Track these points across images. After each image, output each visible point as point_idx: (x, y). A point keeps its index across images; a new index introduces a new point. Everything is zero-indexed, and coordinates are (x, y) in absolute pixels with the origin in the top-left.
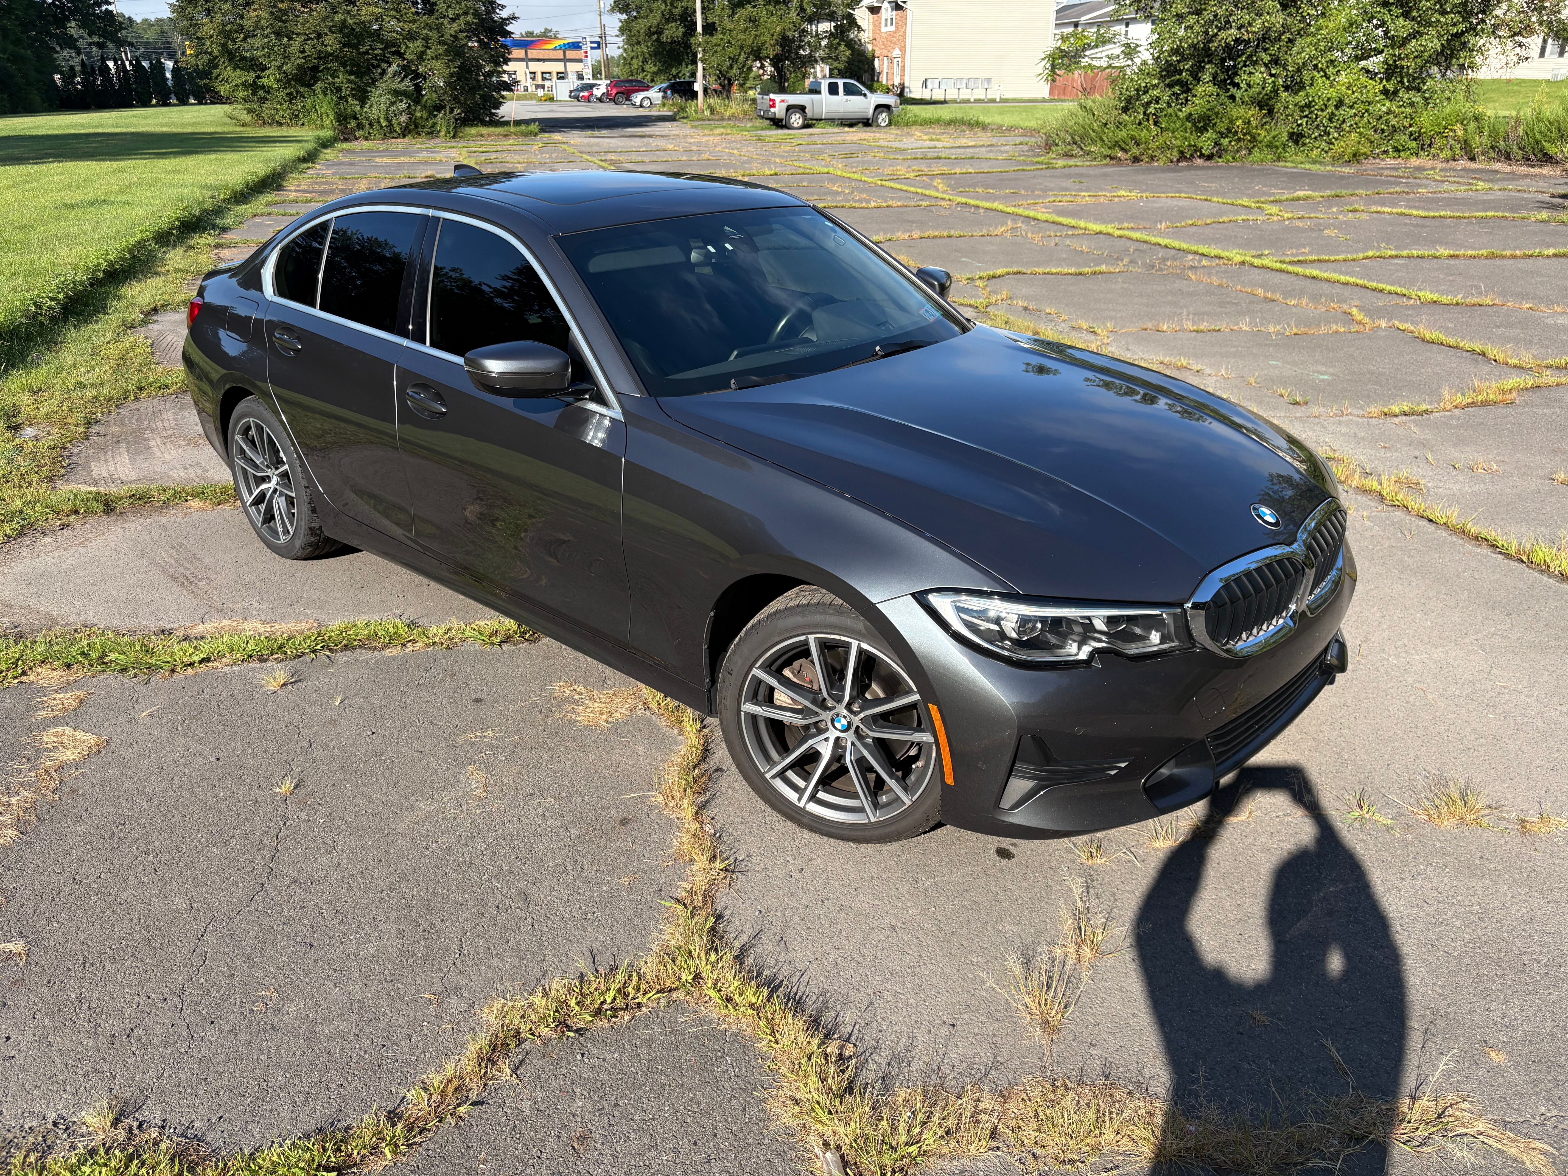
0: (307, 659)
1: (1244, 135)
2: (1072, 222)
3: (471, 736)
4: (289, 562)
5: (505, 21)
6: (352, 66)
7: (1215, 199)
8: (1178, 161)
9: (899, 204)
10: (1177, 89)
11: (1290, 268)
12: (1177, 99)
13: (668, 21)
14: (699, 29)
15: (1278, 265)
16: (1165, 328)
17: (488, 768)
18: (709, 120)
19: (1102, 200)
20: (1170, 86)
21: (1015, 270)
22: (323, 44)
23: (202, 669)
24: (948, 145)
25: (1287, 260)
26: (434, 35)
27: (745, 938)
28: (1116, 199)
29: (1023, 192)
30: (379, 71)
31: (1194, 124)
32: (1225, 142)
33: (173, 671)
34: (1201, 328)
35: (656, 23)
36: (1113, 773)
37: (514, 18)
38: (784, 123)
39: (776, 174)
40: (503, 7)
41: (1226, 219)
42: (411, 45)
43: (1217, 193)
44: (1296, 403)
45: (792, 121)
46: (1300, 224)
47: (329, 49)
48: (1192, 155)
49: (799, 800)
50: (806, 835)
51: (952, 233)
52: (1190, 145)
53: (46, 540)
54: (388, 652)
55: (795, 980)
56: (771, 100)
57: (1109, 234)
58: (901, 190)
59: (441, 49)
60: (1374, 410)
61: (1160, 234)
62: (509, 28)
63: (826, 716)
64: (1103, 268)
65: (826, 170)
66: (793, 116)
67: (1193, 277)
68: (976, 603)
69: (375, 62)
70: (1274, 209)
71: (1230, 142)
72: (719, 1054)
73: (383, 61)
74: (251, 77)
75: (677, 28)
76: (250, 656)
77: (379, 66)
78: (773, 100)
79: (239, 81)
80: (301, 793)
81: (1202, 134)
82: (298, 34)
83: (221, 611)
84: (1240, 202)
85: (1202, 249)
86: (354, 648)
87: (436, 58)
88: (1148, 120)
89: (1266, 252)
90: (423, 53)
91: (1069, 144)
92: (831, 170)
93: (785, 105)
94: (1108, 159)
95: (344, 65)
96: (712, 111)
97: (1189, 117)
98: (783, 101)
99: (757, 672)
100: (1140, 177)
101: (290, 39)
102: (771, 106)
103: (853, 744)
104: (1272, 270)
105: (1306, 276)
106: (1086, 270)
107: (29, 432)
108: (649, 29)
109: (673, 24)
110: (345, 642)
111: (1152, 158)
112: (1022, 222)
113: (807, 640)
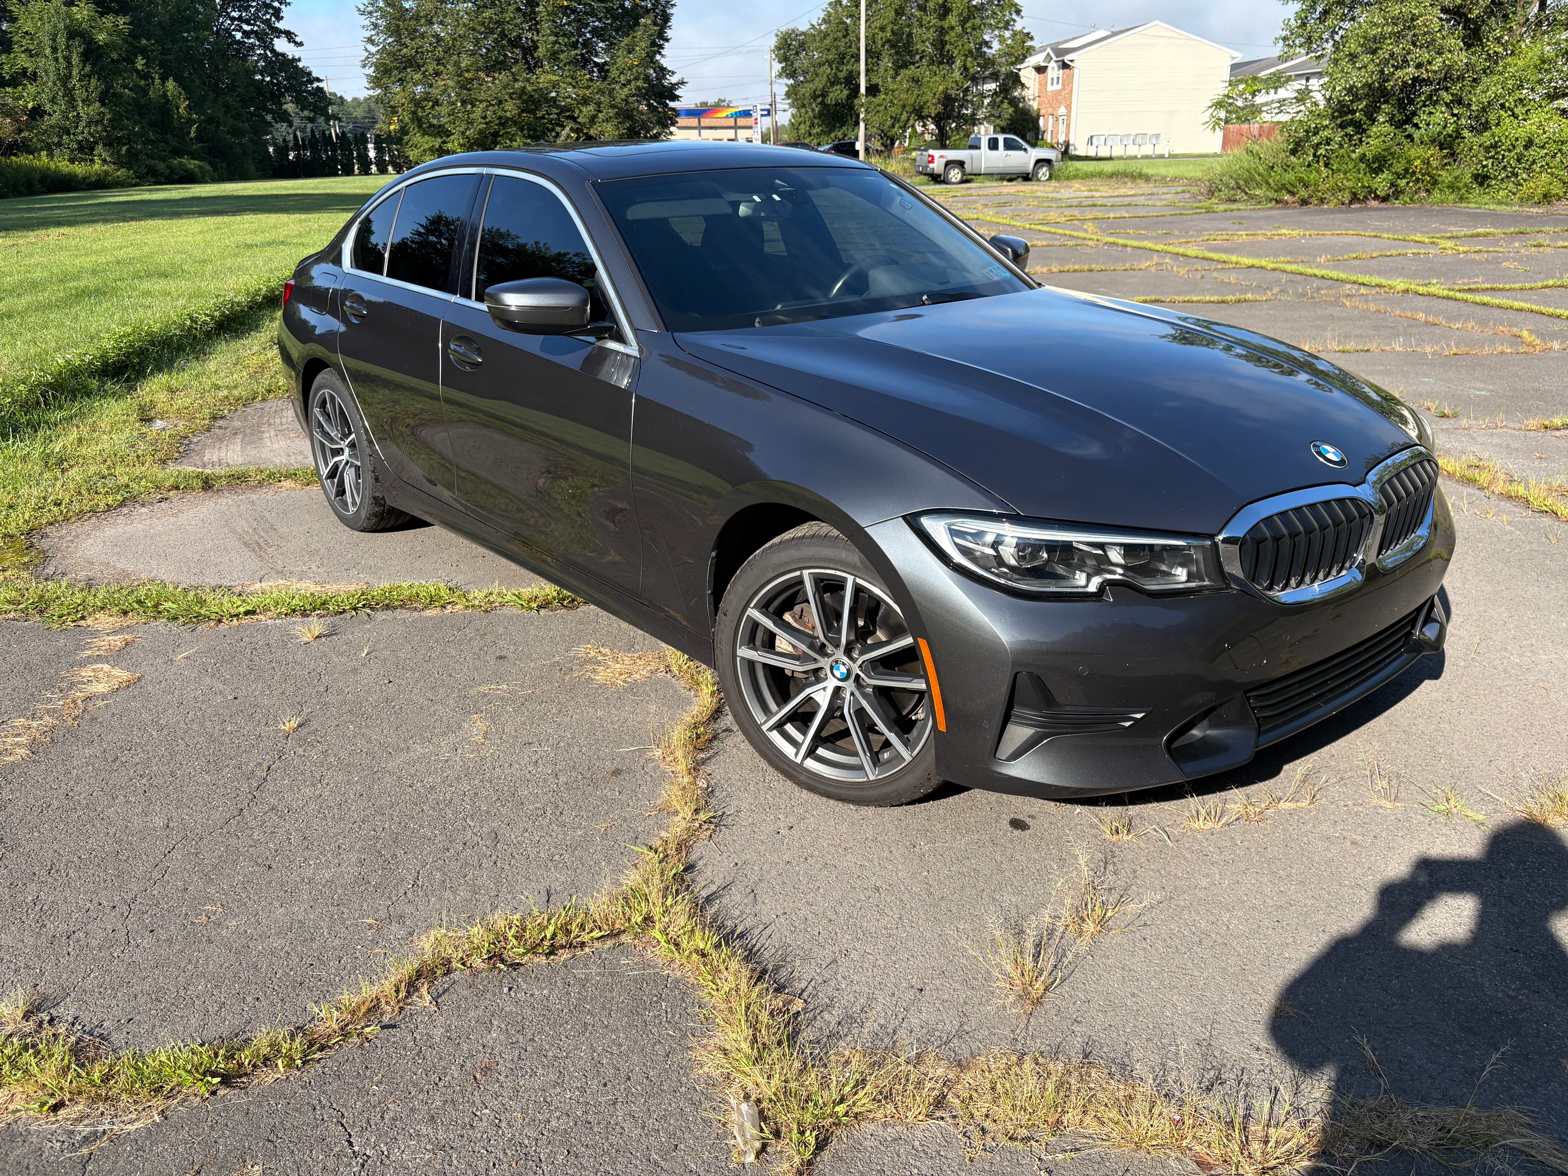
0: (348, 616)
1: (1423, 175)
2: (1224, 257)
3: (484, 689)
4: (357, 533)
5: (674, 86)
6: (529, 130)
7: (1385, 235)
8: (1351, 203)
9: (1044, 243)
10: (1350, 130)
11: (1459, 295)
12: (1350, 140)
13: (833, 84)
14: (863, 90)
15: (1446, 293)
17: (493, 718)
19: (1260, 238)
20: (1342, 126)
21: (1153, 298)
22: (503, 110)
23: (246, 620)
25: (1457, 288)
26: (605, 99)
27: (714, 888)
28: (1276, 238)
29: (1176, 233)
30: (554, 134)
31: (1368, 165)
32: (1402, 183)
33: (220, 621)
34: (1348, 347)
35: (821, 86)
36: (1127, 724)
37: (683, 83)
38: (942, 178)
40: (673, 73)
41: (1394, 252)
42: (584, 109)
43: (1388, 231)
44: (1444, 416)
45: (950, 176)
46: (1477, 257)
47: (508, 114)
48: (1365, 197)
49: (796, 754)
51: (1093, 266)
52: (1363, 187)
53: (144, 510)
54: (428, 613)
55: (757, 932)
56: (930, 156)
57: (1262, 267)
58: (1050, 232)
59: (612, 112)
60: (1533, 423)
61: (1319, 266)
62: (677, 93)
63: (824, 663)
64: (1249, 296)
65: (975, 216)
66: (952, 172)
67: (1348, 304)
68: (971, 525)
69: (550, 126)
70: (1449, 244)
71: (1408, 183)
72: (655, 999)
73: (558, 125)
74: (437, 142)
75: (842, 91)
76: (294, 611)
77: (553, 130)
78: (932, 157)
79: (426, 147)
80: (304, 731)
81: (1377, 175)
82: (481, 101)
83: (281, 573)
84: (1413, 237)
85: (1362, 279)
86: (395, 608)
87: (607, 121)
88: (1318, 162)
89: (1434, 281)
90: (595, 117)
91: (1233, 189)
92: (981, 216)
93: (944, 161)
94: (1274, 202)
95: (522, 130)
97: (1363, 158)
98: (942, 157)
99: (752, 612)
100: (1307, 218)
101: (473, 106)
102: (930, 162)
103: (852, 694)
104: (1439, 297)
105: (1476, 303)
106: (1229, 298)
107: (159, 424)
108: (815, 92)
109: (838, 87)
110: (387, 602)
111: (1322, 201)
112: (1170, 258)
113: (801, 576)
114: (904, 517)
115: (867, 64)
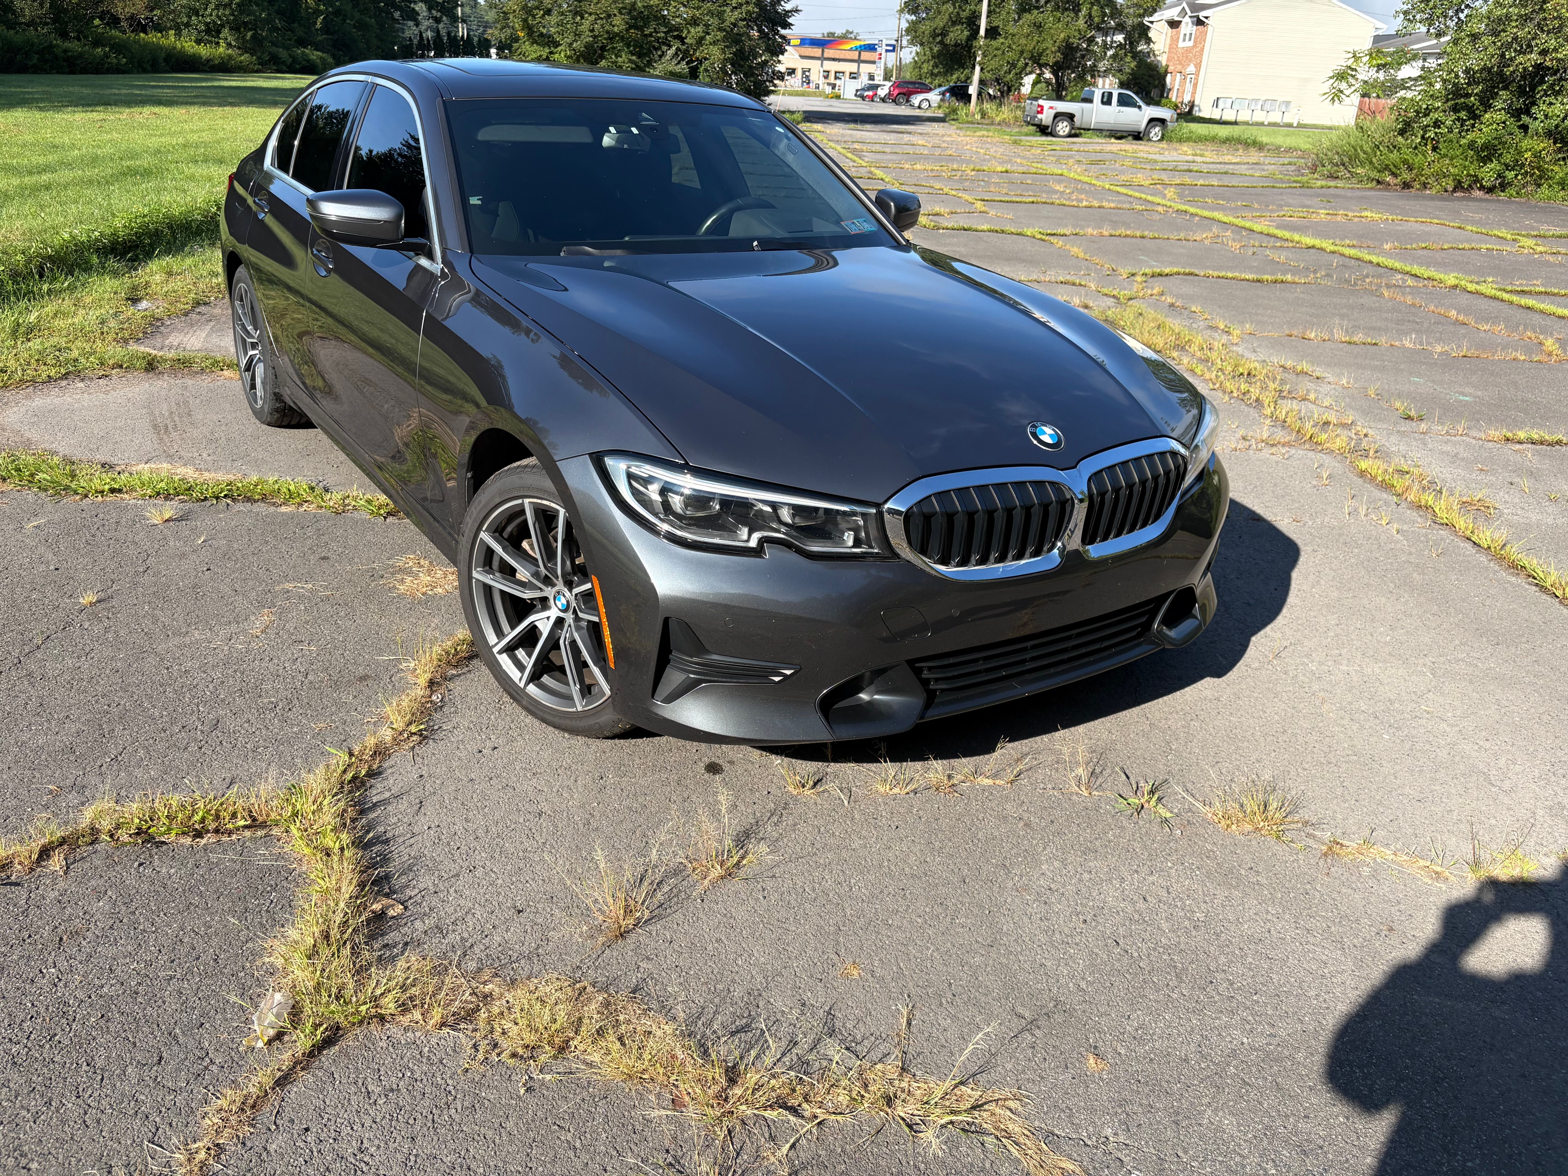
0: (208, 503)
1: (1533, 168)
2: (1287, 234)
3: (289, 586)
4: (264, 427)
5: (788, 14)
6: (635, 46)
7: (1469, 228)
8: (1454, 191)
9: (1112, 205)
10: (1463, 115)
11: (1506, 296)
12: (1462, 125)
13: (954, 23)
14: (982, 32)
15: (1493, 292)
16: (1312, 335)
17: (282, 613)
18: (978, 124)
19: (1339, 218)
20: (1455, 109)
21: (1187, 271)
22: (611, 24)
23: (110, 498)
24: (1208, 160)
25: (1509, 288)
26: (714, 21)
27: (387, 795)
28: (1356, 219)
29: (1256, 206)
30: (659, 53)
31: (1477, 152)
32: (1510, 175)
33: (86, 496)
34: (1355, 339)
35: (941, 24)
36: (778, 679)
37: (797, 11)
38: (1049, 130)
41: (1467, 246)
42: (692, 30)
43: (1474, 223)
44: (1409, 418)
45: (1058, 129)
46: (1551, 259)
47: (616, 29)
48: (1470, 186)
49: (520, 679)
50: (529, 719)
51: (1146, 233)
52: (1468, 175)
53: (81, 385)
54: (284, 509)
55: (401, 840)
56: (1039, 106)
57: (1322, 249)
58: (1127, 195)
59: (720, 35)
60: (1494, 433)
61: (1381, 253)
62: (790, 20)
63: (549, 592)
64: (1289, 277)
65: (1060, 172)
66: (1060, 124)
67: (1386, 295)
69: (657, 45)
70: (1530, 242)
71: (1516, 175)
72: (269, 889)
73: (664, 44)
74: (545, 52)
75: (962, 31)
76: (158, 494)
77: (659, 48)
78: (1042, 107)
80: (100, 606)
81: (1485, 164)
82: (590, 14)
83: (170, 458)
84: (1496, 232)
85: (1416, 270)
86: (256, 501)
87: (714, 43)
88: (1426, 145)
89: (1490, 280)
90: (702, 39)
91: (1337, 165)
92: (1065, 172)
93: (1053, 112)
94: (1375, 183)
95: (628, 46)
96: (984, 115)
97: (1472, 145)
98: (1051, 108)
99: (484, 536)
100: (1400, 203)
101: (582, 18)
102: (1038, 112)
103: (570, 626)
104: (1486, 296)
105: (1521, 306)
106: (1265, 277)
107: (144, 304)
108: (934, 31)
109: (959, 27)
110: (249, 494)
111: (1425, 185)
112: (1233, 232)
113: (523, 504)
114: (590, 455)
115: (989, 5)
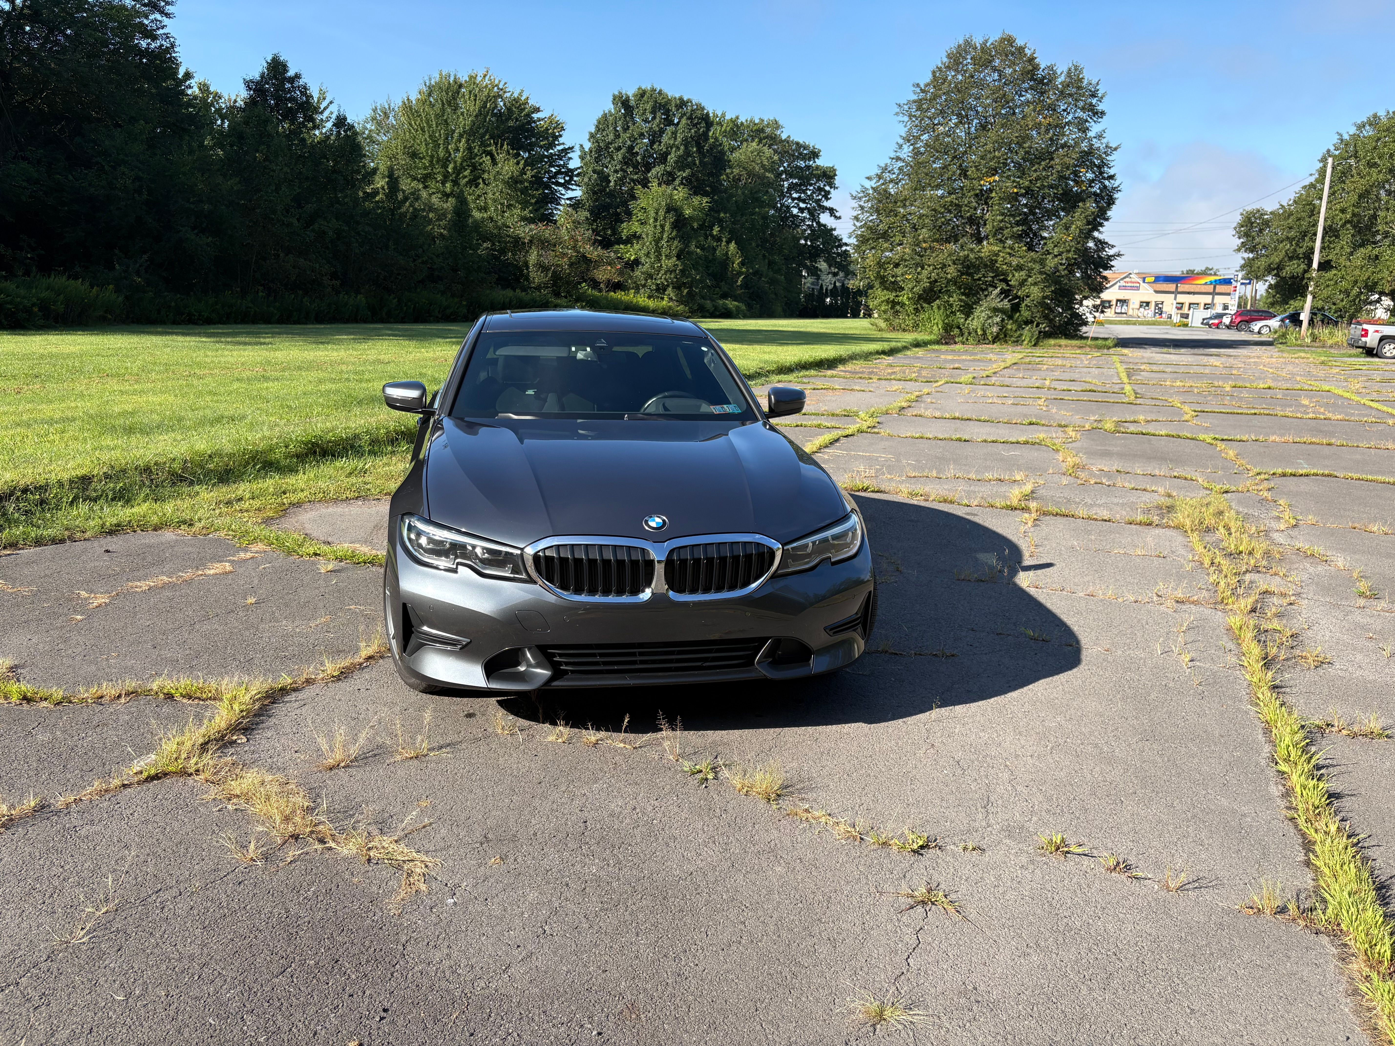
5: (1110, 258)
6: (965, 289)
9: (1339, 417)
13: (1291, 259)
14: (1315, 265)
18: (1308, 347)
22: (945, 272)
26: (1037, 267)
27: (293, 699)
30: (986, 293)
35: (1277, 260)
37: (1119, 255)
38: (1375, 352)
39: (1269, 388)
40: (1113, 246)
42: (1017, 275)
45: (1385, 351)
47: (949, 276)
51: (1333, 441)
53: (359, 503)
55: (277, 717)
56: (1363, 330)
58: (1375, 409)
59: (1040, 277)
62: (1112, 263)
65: (1330, 388)
66: (1387, 347)
69: (984, 287)
73: (991, 286)
74: (891, 296)
75: (1299, 265)
77: (986, 289)
78: (1366, 331)
79: (884, 298)
82: (929, 266)
87: (1035, 284)
90: (1026, 280)
92: (1336, 389)
93: (1379, 335)
95: (960, 288)
96: (1314, 338)
98: (1377, 331)
101: (923, 268)
102: (1362, 336)
108: (1269, 266)
109: (1295, 262)
115: (1323, 242)
